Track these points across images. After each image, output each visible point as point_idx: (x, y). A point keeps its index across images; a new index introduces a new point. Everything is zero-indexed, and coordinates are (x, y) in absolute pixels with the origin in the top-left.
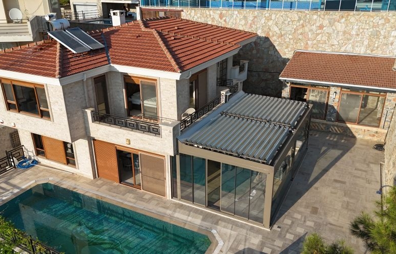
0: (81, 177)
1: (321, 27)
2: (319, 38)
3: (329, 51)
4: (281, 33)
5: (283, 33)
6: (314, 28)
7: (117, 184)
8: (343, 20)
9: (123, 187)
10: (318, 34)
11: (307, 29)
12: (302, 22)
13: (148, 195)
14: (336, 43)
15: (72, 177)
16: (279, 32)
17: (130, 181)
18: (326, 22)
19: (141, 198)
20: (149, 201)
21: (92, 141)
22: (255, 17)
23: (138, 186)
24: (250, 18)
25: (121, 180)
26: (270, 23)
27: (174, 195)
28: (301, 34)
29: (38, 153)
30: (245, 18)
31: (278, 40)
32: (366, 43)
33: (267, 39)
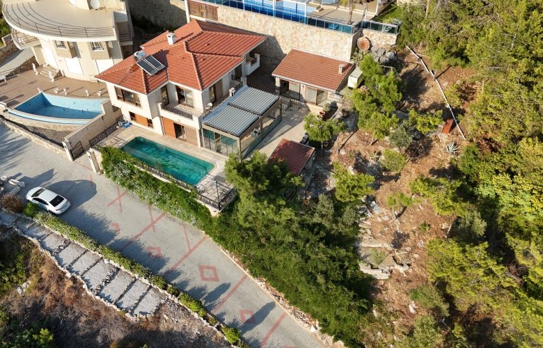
0: (157, 134)
1: (306, 35)
2: (305, 42)
3: (311, 52)
5: (284, 35)
6: (302, 35)
7: (175, 138)
8: (318, 33)
9: (178, 140)
10: (304, 40)
11: (298, 35)
12: (295, 30)
13: (190, 145)
14: (315, 47)
15: (152, 134)
16: (282, 34)
17: (181, 137)
18: (309, 33)
19: (186, 147)
20: (190, 148)
21: (161, 118)
22: (266, 21)
23: (185, 140)
24: (263, 22)
25: (177, 137)
26: (276, 27)
27: (202, 145)
28: (295, 38)
29: (132, 119)
30: (260, 21)
32: (332, 50)
33: (274, 38)
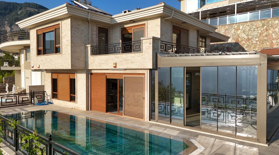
4: (249, 38)
5: (250, 37)
7: (104, 113)
9: (108, 114)
11: (270, 32)
12: (265, 27)
16: (247, 38)
20: (127, 121)
21: (89, 74)
22: (226, 30)
24: (223, 31)
26: (239, 32)
27: (151, 117)
28: (266, 36)
29: (53, 97)
31: (246, 43)
33: (237, 44)
